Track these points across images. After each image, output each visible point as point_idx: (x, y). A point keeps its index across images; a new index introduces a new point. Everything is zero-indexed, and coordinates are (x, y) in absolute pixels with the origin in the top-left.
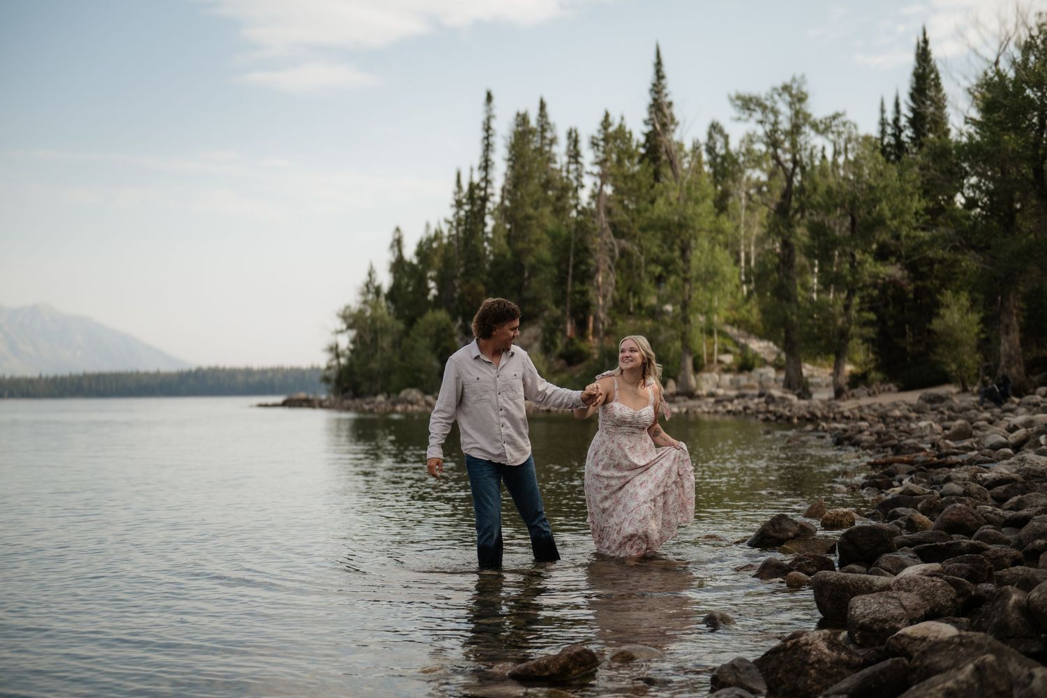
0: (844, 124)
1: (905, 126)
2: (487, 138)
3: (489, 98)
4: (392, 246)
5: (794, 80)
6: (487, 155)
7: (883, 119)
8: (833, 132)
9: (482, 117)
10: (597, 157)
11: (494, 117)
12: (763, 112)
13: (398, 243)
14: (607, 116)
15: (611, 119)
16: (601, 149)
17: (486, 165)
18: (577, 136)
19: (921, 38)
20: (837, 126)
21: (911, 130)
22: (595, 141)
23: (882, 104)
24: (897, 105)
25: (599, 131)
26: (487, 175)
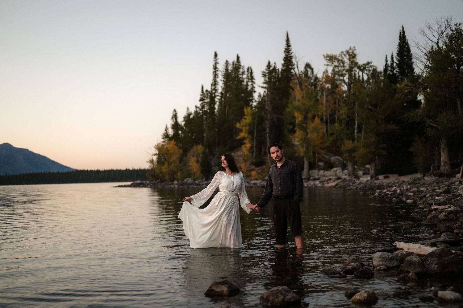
0: (371, 66)
1: (395, 67)
2: (215, 72)
3: (216, 55)
4: (172, 118)
5: (350, 48)
6: (216, 79)
7: (386, 64)
8: (366, 70)
9: (213, 63)
10: (265, 80)
11: (218, 63)
12: (338, 62)
13: (175, 116)
14: (269, 63)
15: (271, 64)
16: (267, 77)
17: (215, 83)
18: (251, 70)
19: (402, 30)
20: (369, 67)
21: (398, 68)
22: (265, 74)
23: (386, 58)
24: (392, 58)
25: (266, 69)
26: (215, 87)
